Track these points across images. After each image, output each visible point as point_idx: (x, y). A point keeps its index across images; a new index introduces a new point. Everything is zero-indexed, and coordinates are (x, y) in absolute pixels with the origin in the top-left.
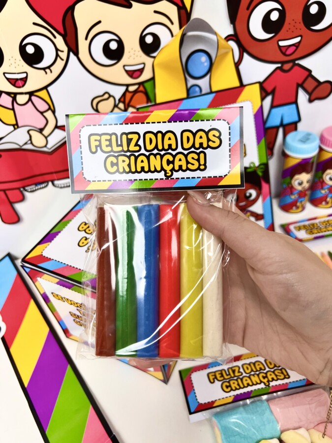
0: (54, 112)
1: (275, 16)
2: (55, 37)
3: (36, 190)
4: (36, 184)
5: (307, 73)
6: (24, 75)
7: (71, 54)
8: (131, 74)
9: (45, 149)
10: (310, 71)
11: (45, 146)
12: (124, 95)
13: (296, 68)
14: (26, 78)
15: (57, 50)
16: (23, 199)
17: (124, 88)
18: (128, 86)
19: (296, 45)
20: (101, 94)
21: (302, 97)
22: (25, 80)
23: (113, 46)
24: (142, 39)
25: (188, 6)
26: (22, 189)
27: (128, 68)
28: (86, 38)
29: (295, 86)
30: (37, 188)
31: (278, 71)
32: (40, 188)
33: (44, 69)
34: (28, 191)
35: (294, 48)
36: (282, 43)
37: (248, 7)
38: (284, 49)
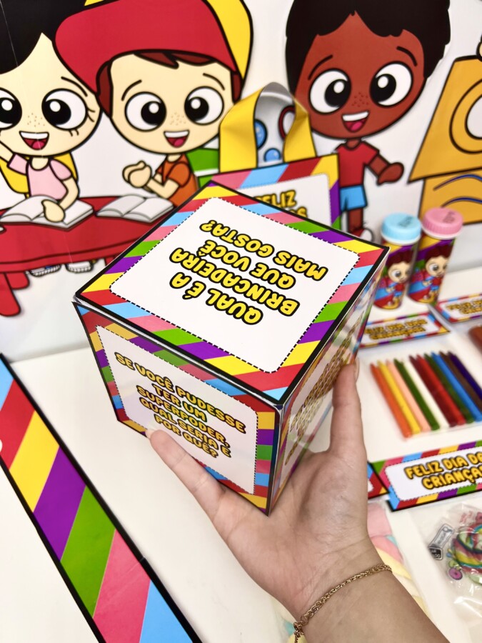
0: (76, 181)
1: (339, 88)
2: (86, 95)
3: (44, 274)
4: (45, 267)
5: (374, 153)
6: (45, 136)
7: (104, 116)
8: (173, 142)
9: (61, 225)
10: (377, 151)
11: (62, 221)
12: (162, 165)
13: (362, 146)
14: (47, 139)
15: (87, 109)
16: (26, 285)
17: (163, 158)
18: (167, 155)
19: (363, 121)
20: (136, 162)
21: (370, 178)
22: (44, 142)
23: (154, 109)
24: (188, 103)
25: (242, 70)
26: (27, 273)
27: (169, 135)
28: (123, 98)
29: (361, 166)
30: (46, 272)
31: (342, 149)
32: (50, 273)
33: (70, 130)
34: (34, 276)
35: (360, 123)
36: (347, 118)
37: (310, 77)
38: (349, 125)
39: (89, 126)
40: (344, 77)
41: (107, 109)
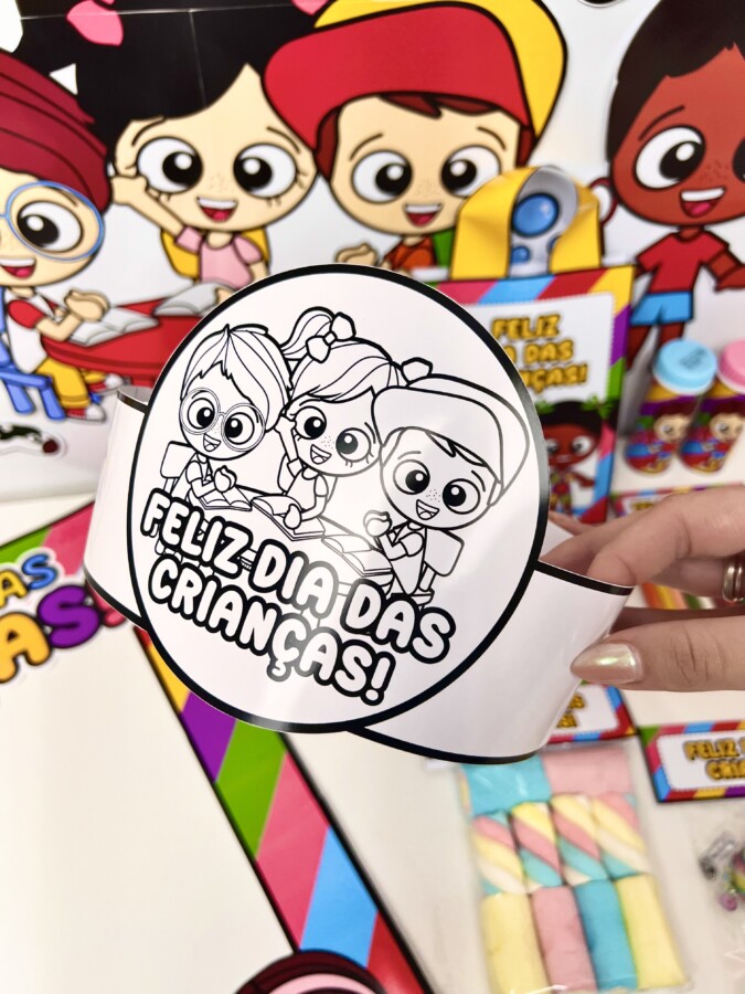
0: (268, 266)
1: (685, 153)
2: (298, 151)
5: (719, 247)
8: (416, 218)
10: (726, 245)
12: (394, 250)
13: (704, 238)
14: (233, 209)
17: (397, 240)
19: (713, 203)
20: (356, 245)
21: (705, 282)
23: (395, 173)
24: (446, 168)
25: (538, 125)
27: (413, 210)
28: (352, 157)
29: (695, 265)
31: (672, 239)
35: (707, 206)
36: (689, 196)
37: (642, 137)
38: (688, 206)
39: (297, 192)
40: (695, 138)
41: (325, 170)
